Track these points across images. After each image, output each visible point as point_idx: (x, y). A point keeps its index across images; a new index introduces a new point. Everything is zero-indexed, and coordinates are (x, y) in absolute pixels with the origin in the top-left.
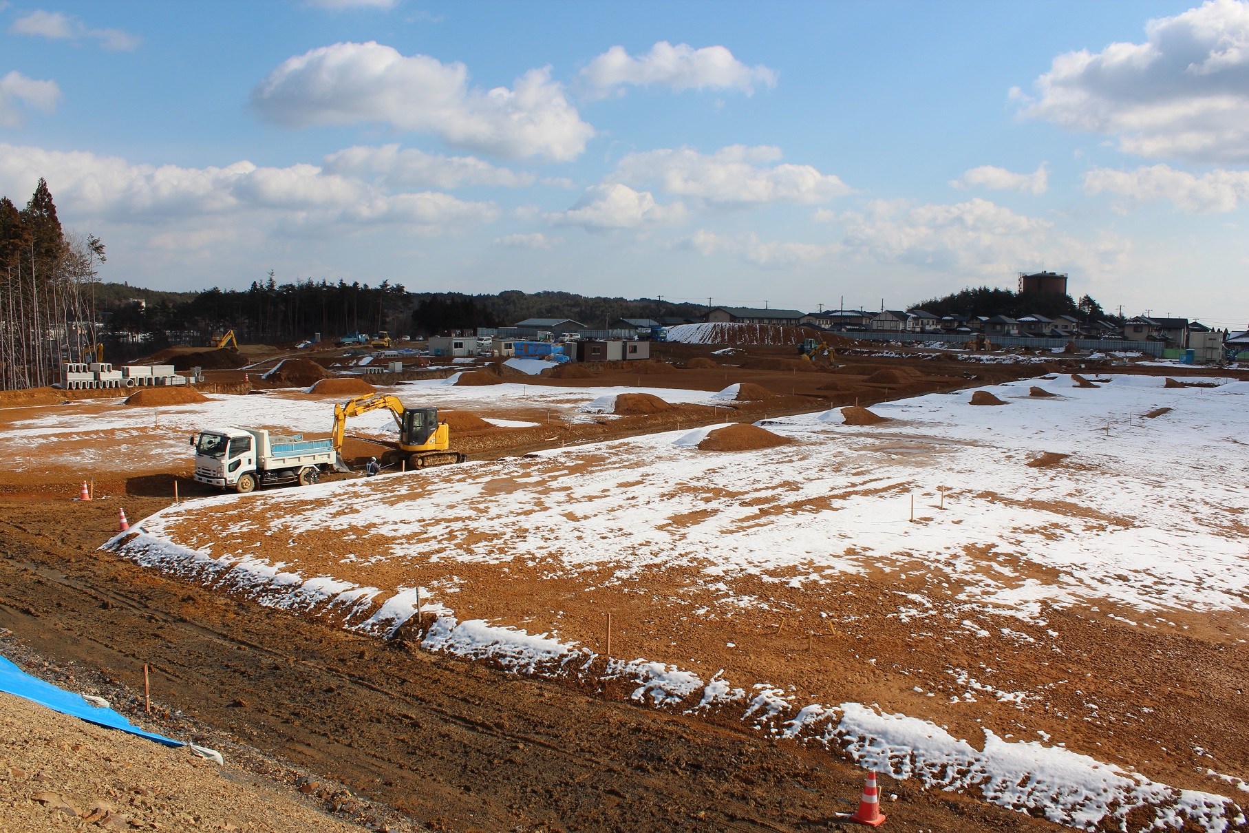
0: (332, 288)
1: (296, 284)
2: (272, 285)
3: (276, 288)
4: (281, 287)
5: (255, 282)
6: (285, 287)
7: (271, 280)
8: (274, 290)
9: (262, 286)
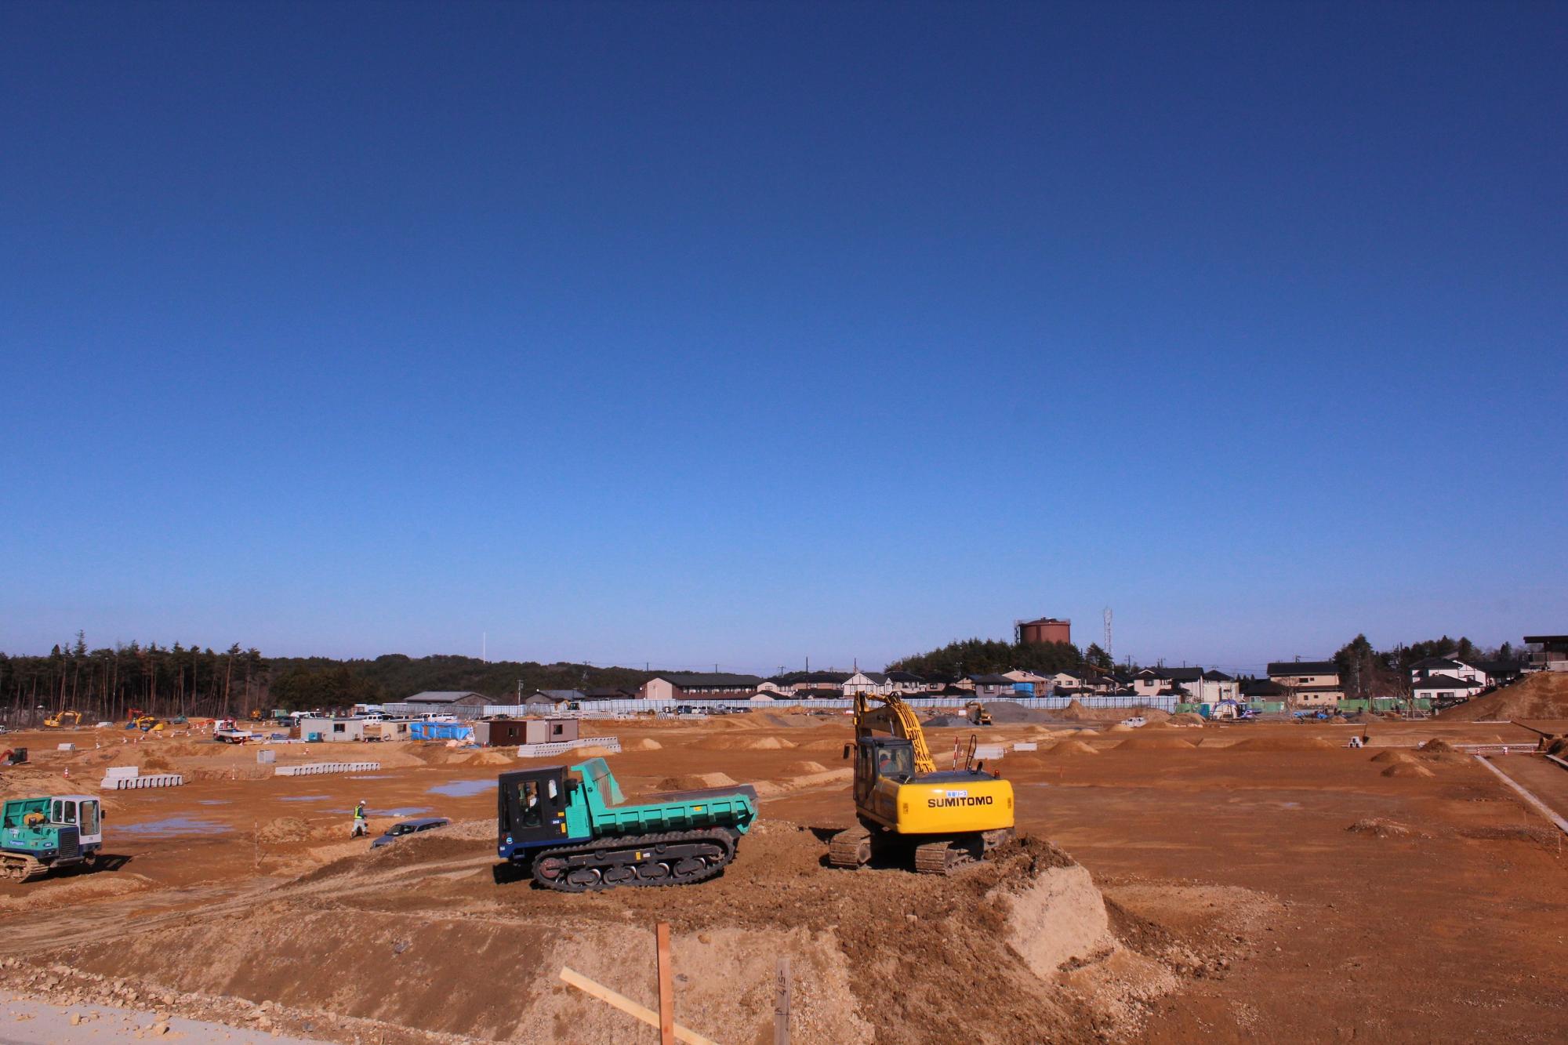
0: (163, 654)
1: (115, 649)
2: (81, 650)
3: (86, 653)
4: (94, 653)
5: (57, 647)
6: (99, 652)
7: (80, 643)
8: (84, 656)
9: (67, 652)
